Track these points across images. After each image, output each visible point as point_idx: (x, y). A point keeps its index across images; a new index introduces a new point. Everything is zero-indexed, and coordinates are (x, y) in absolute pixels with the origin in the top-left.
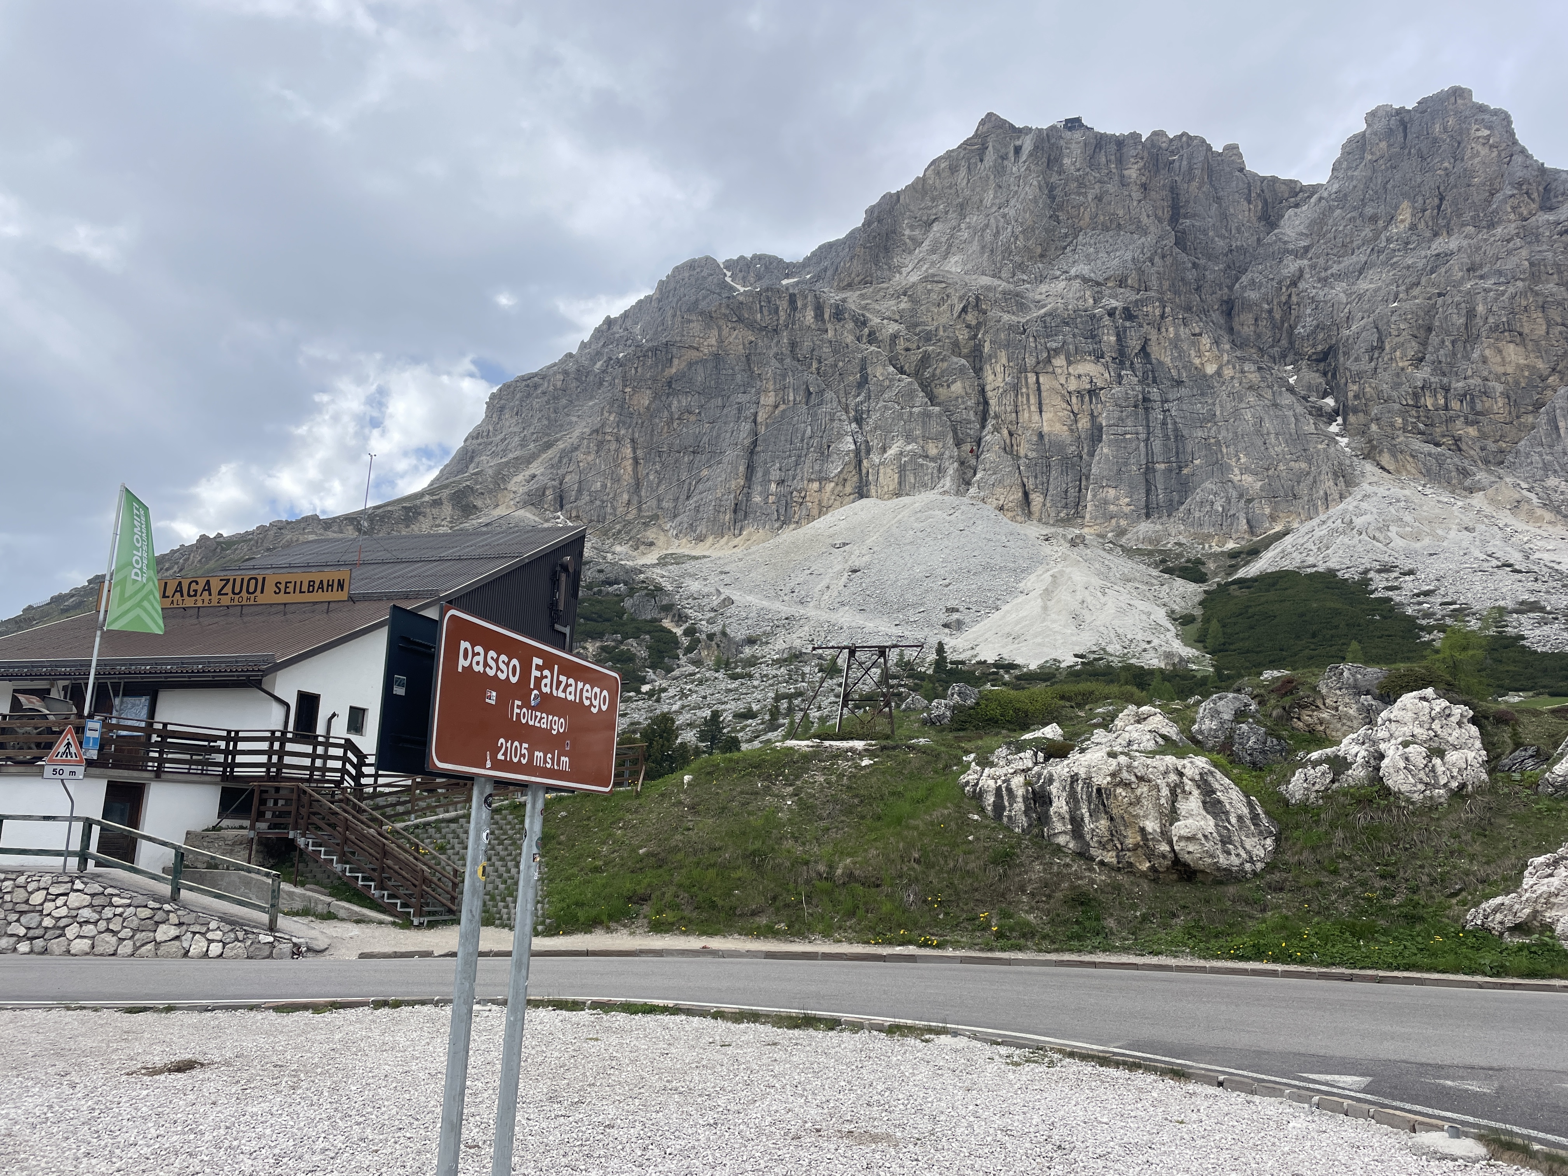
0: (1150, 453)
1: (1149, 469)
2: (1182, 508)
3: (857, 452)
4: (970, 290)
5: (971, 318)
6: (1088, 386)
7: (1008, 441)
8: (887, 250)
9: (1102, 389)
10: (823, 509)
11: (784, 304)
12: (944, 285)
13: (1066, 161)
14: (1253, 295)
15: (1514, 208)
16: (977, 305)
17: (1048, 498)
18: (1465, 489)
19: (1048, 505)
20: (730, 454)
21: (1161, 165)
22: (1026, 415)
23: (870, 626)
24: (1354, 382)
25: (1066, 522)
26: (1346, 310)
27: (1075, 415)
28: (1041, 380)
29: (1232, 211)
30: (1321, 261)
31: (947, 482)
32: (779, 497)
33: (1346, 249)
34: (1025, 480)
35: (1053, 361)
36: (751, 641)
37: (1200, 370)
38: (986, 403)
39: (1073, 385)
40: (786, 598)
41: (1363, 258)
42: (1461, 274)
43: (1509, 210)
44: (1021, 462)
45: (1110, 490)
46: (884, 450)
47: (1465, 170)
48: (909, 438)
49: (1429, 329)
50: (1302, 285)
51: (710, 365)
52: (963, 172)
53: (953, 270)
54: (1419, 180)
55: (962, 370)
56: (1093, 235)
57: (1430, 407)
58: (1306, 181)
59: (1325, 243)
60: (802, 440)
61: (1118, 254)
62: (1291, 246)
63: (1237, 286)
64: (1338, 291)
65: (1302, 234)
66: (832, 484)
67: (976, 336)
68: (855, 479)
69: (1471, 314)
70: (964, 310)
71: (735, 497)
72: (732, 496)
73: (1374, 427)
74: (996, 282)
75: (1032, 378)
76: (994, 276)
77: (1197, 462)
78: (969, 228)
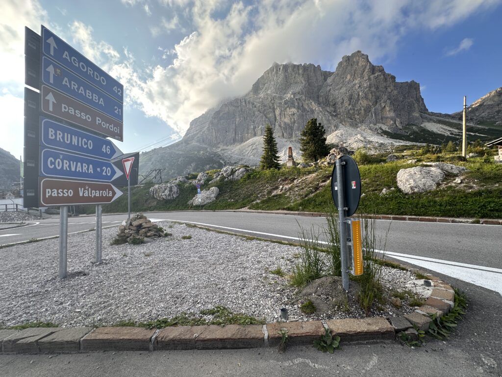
3: (254, 128)
4: (272, 97)
8: (257, 90)
9: (295, 113)
12: (267, 96)
13: (289, 70)
17: (287, 134)
18: (356, 127)
21: (306, 70)
22: (283, 119)
24: (339, 109)
25: (290, 138)
26: (338, 96)
27: (291, 118)
28: (285, 113)
29: (318, 78)
30: (334, 87)
32: (241, 137)
34: (283, 131)
35: (287, 109)
37: (312, 109)
40: (241, 155)
41: (341, 86)
42: (357, 88)
44: (282, 128)
45: (297, 132)
46: (258, 127)
48: (263, 125)
51: (227, 114)
52: (270, 74)
53: (269, 93)
54: (351, 70)
55: (271, 111)
56: (294, 85)
57: (351, 113)
59: (335, 83)
60: (244, 127)
61: (298, 88)
62: (329, 84)
63: (319, 92)
64: (337, 92)
65: (331, 82)
66: (250, 134)
67: (273, 105)
68: (254, 133)
69: (359, 95)
70: (271, 100)
72: (233, 138)
73: (342, 117)
76: (276, 94)
78: (272, 85)
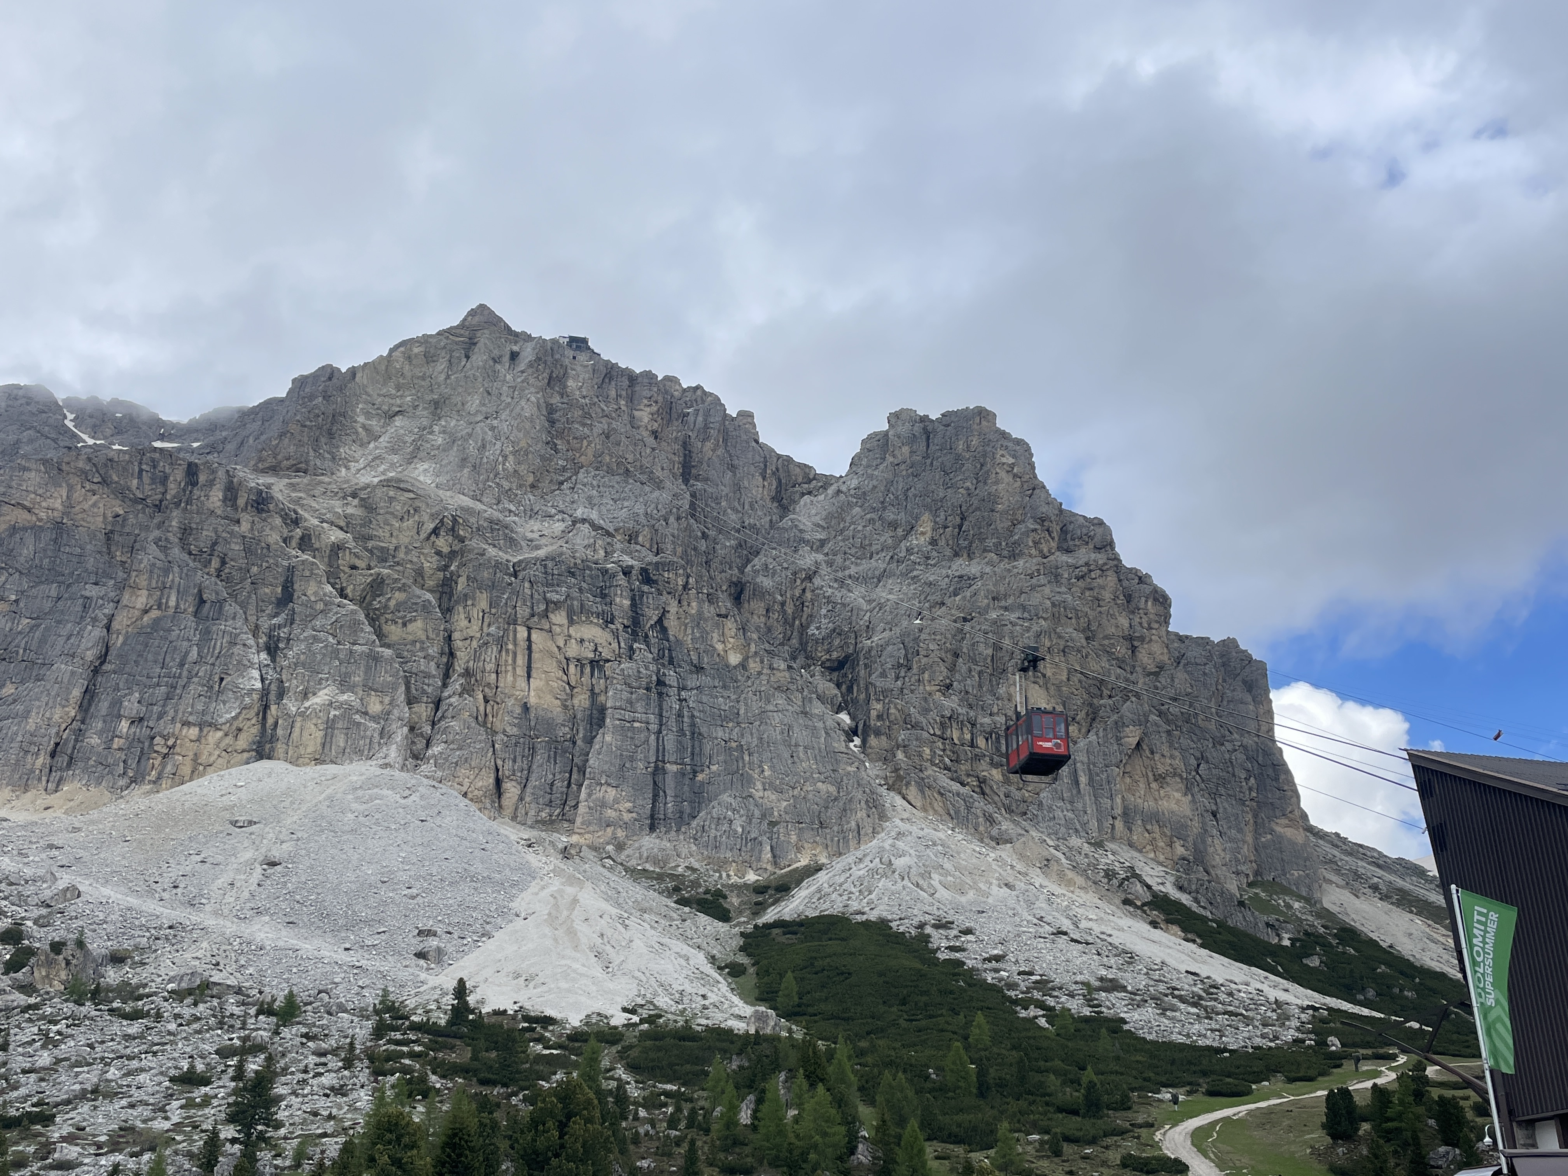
0: (660, 750)
1: (658, 771)
2: (694, 824)
3: (265, 693)
4: (446, 509)
5: (443, 543)
6: (591, 655)
7: (482, 709)
8: (331, 435)
9: (608, 661)
10: (199, 768)
11: (178, 475)
12: (412, 495)
13: (570, 383)
14: (766, 582)
15: (1036, 543)
16: (453, 529)
17: (529, 790)
18: (992, 838)
19: (528, 799)
20: (62, 668)
21: (674, 415)
22: (510, 678)
23: (307, 947)
24: (878, 700)
25: (548, 824)
26: (866, 618)
27: (572, 688)
28: (534, 636)
29: (746, 483)
30: (839, 559)
31: (393, 753)
32: (133, 741)
33: (865, 551)
34: (500, 762)
35: (551, 616)
36: (117, 959)
38: (452, 654)
39: (573, 650)
40: (166, 895)
41: (882, 566)
42: (986, 601)
43: (1031, 544)
44: (499, 737)
45: (609, 789)
46: (305, 695)
47: (989, 494)
48: (344, 684)
49: (956, 655)
50: (817, 581)
51: (46, 537)
52: (441, 365)
53: (421, 478)
54: (941, 495)
55: (426, 607)
56: (595, 476)
57: (956, 741)
58: (821, 469)
59: (843, 540)
60: (182, 665)
61: (626, 504)
62: (807, 537)
63: (749, 568)
64: (856, 596)
65: (818, 525)
66: (220, 734)
67: (446, 567)
68: (255, 730)
69: (997, 646)
70: (435, 532)
71: (57, 733)
72: (54, 731)
73: (900, 755)
74: (479, 506)
75: (522, 632)
76: (474, 498)
77: (714, 768)
78: (444, 432)
